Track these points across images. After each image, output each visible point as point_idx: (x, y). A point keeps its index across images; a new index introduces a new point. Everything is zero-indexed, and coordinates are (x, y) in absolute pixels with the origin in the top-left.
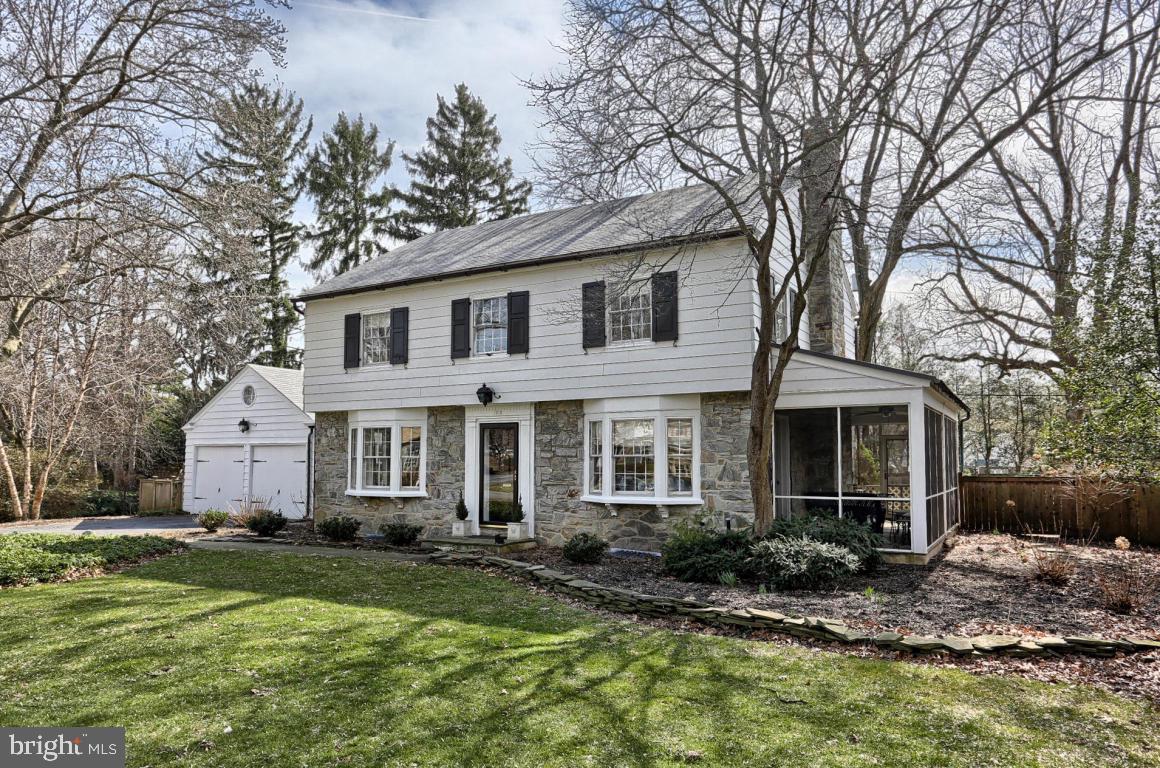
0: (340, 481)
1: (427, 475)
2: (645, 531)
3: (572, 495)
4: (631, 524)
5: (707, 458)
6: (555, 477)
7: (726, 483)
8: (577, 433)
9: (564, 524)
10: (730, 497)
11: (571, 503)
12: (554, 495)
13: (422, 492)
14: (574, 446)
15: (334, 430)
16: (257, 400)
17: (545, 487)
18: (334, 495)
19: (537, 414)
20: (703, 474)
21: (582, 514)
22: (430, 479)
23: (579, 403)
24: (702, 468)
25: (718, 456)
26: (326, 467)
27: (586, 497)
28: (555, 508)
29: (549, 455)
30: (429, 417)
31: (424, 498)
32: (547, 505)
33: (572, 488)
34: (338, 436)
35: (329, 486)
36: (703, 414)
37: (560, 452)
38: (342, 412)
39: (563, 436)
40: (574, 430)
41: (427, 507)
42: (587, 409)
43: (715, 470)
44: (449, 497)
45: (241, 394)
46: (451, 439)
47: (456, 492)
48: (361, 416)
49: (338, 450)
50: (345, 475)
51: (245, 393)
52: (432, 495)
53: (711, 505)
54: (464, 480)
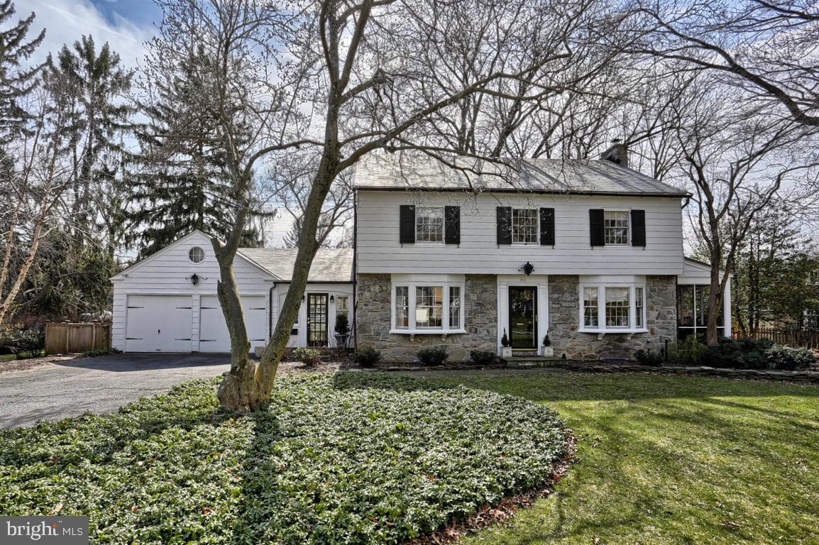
0: (383, 323)
1: (466, 319)
2: (616, 347)
3: (573, 329)
4: (609, 344)
5: (650, 308)
6: (562, 319)
7: (660, 321)
8: (576, 294)
9: (568, 346)
10: (663, 328)
11: (572, 334)
12: (561, 329)
13: (462, 330)
14: (573, 301)
15: (377, 287)
16: (206, 258)
17: (555, 325)
18: (378, 334)
19: (549, 282)
20: (648, 316)
21: (578, 339)
22: (468, 322)
23: (577, 277)
24: (647, 313)
25: (655, 307)
26: (370, 314)
27: (582, 328)
28: (562, 337)
29: (558, 306)
30: (466, 281)
31: (463, 334)
32: (557, 335)
33: (572, 325)
34: (382, 291)
35: (372, 328)
36: (647, 285)
37: (564, 304)
38: (385, 274)
39: (567, 295)
40: (574, 292)
41: (467, 340)
42: (581, 280)
43: (654, 314)
44: (485, 332)
45: (187, 253)
46: (486, 295)
47: (490, 329)
48: (413, 278)
49: (382, 301)
50: (389, 319)
51: (191, 252)
52: (470, 331)
53: (652, 332)
54: (496, 321)
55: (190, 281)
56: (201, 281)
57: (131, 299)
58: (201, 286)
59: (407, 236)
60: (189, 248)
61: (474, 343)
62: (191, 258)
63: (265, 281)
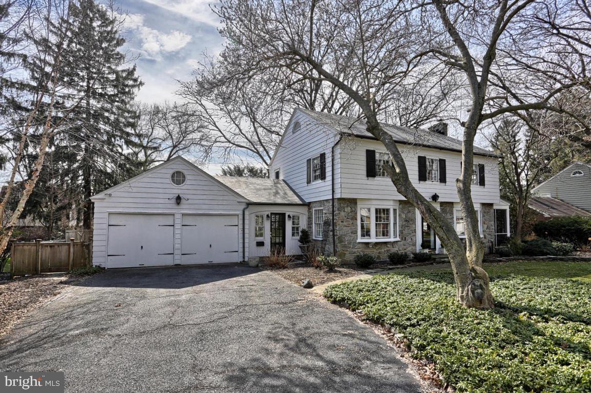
0: (353, 235)
1: (400, 231)
5: (484, 223)
7: (488, 230)
10: (489, 234)
13: (398, 239)
14: (451, 219)
15: (349, 208)
16: (187, 182)
18: (350, 243)
19: (440, 207)
22: (400, 233)
23: (453, 203)
24: (483, 226)
25: (486, 222)
26: (345, 228)
30: (400, 204)
31: (399, 241)
34: (351, 212)
35: (346, 239)
36: (482, 209)
38: (354, 199)
39: (448, 214)
40: (452, 213)
41: (401, 245)
42: (455, 206)
43: (486, 226)
44: (410, 240)
45: (169, 176)
46: (409, 215)
47: (412, 238)
48: (374, 202)
49: (352, 219)
50: (356, 232)
51: (173, 176)
52: (402, 239)
53: (485, 238)
54: (415, 232)
55: (174, 201)
56: (183, 201)
57: (112, 217)
58: (182, 206)
59: (371, 172)
60: (171, 172)
61: (405, 247)
62: (173, 180)
63: (239, 202)
